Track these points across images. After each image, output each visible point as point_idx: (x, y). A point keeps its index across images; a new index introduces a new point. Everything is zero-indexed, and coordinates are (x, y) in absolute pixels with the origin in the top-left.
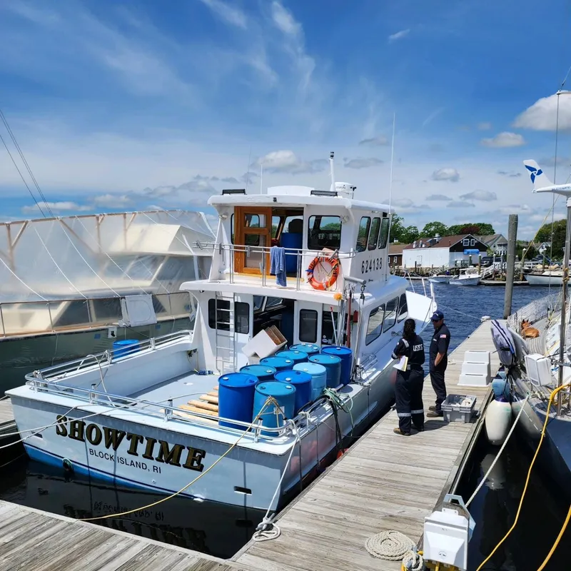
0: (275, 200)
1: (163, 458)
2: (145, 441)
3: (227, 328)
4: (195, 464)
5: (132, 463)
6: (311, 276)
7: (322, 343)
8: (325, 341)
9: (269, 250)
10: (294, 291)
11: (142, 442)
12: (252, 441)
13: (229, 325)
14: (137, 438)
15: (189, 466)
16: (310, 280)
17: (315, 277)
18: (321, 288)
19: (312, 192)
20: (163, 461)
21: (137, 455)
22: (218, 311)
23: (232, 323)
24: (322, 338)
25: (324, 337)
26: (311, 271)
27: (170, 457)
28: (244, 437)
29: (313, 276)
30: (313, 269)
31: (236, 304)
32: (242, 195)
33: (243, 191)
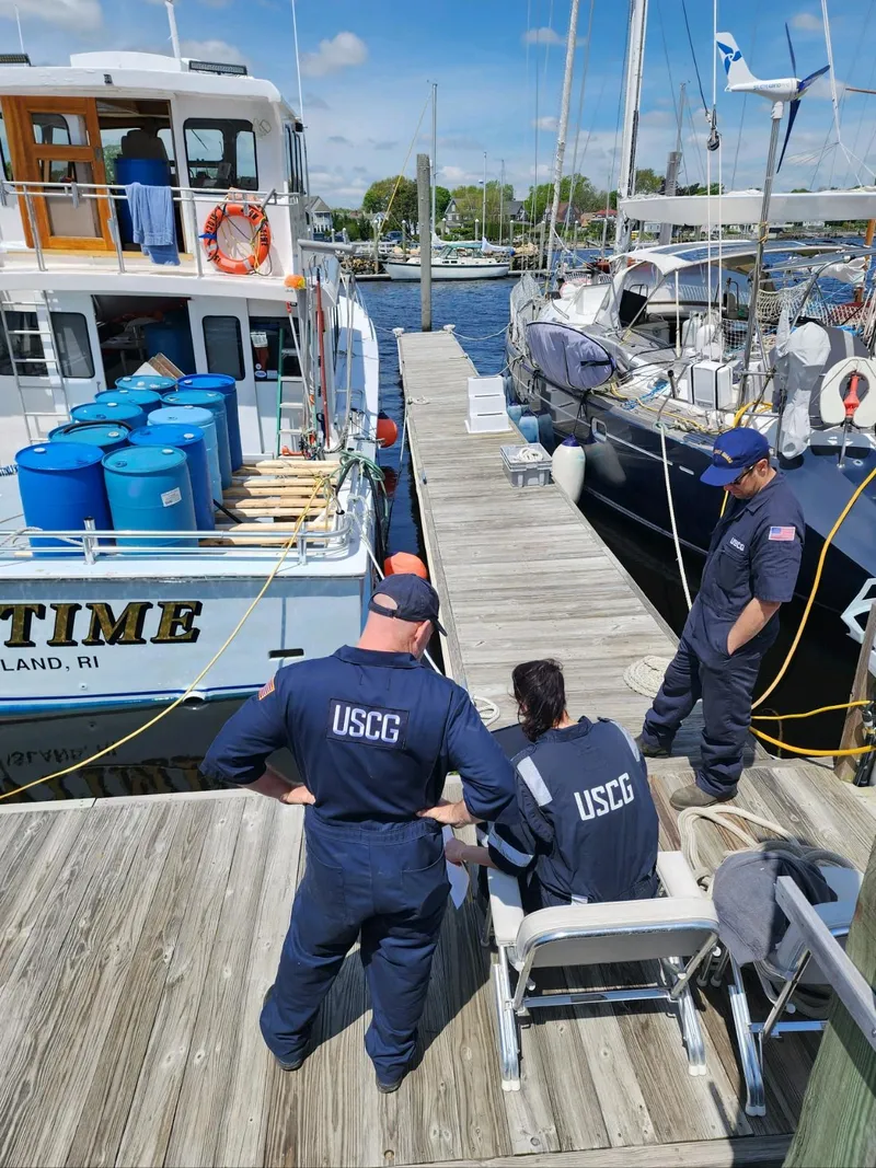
0: (108, 80)
1: (102, 637)
2: (51, 614)
3: (42, 370)
4: (180, 631)
5: (21, 664)
6: (213, 247)
7: (257, 379)
8: (261, 374)
9: (122, 192)
10: (196, 278)
11: (41, 615)
12: (296, 563)
13: (44, 365)
14: (28, 611)
15: (166, 637)
16: (215, 257)
17: (221, 249)
18: (240, 270)
19: (192, 66)
20: (102, 643)
21: (32, 645)
22: (10, 335)
23: (50, 357)
24: (255, 370)
25: (259, 366)
26: (211, 236)
27: (120, 630)
28: (286, 559)
29: (218, 248)
30: (215, 233)
31: (53, 315)
32: (25, 67)
33: (24, 59)
